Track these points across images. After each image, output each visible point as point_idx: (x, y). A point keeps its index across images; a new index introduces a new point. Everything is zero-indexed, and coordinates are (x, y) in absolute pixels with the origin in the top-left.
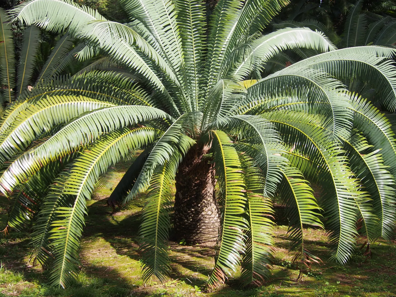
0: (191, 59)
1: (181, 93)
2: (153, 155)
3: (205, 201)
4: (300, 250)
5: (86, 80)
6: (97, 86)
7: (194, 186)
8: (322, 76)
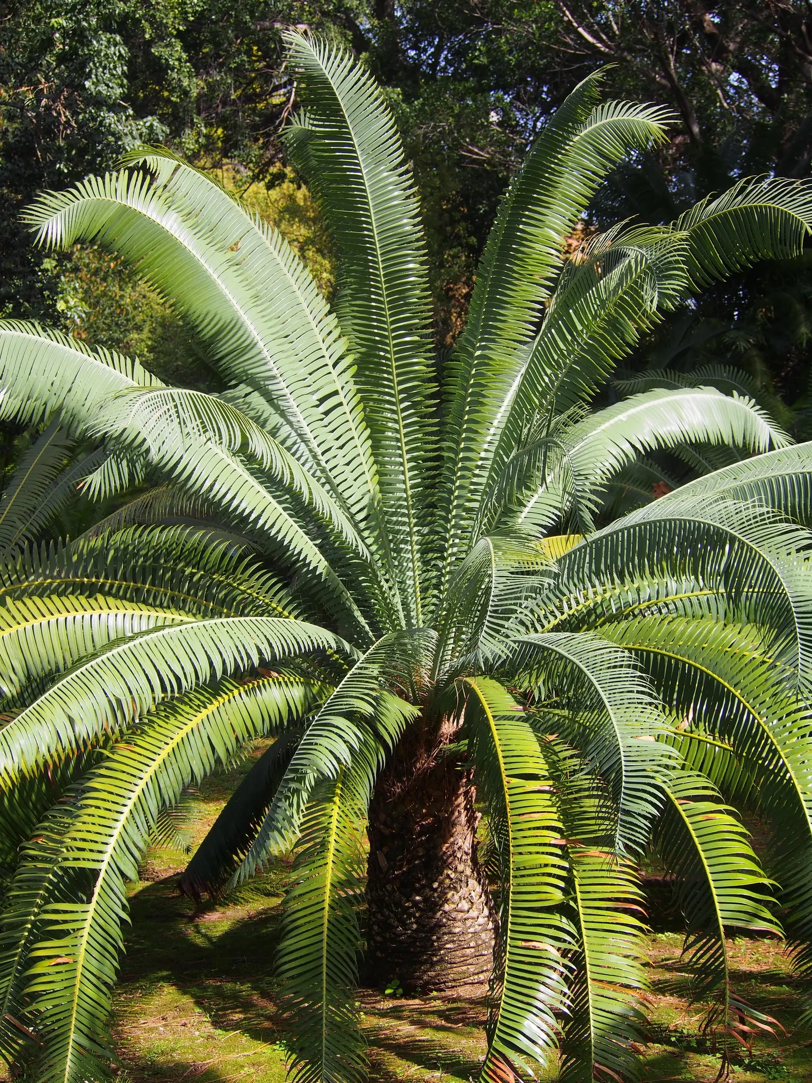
0: (398, 485)
1: (375, 580)
2: (307, 751)
3: (450, 872)
4: (721, 998)
5: (112, 552)
6: (143, 568)
7: (420, 835)
8: (758, 519)
